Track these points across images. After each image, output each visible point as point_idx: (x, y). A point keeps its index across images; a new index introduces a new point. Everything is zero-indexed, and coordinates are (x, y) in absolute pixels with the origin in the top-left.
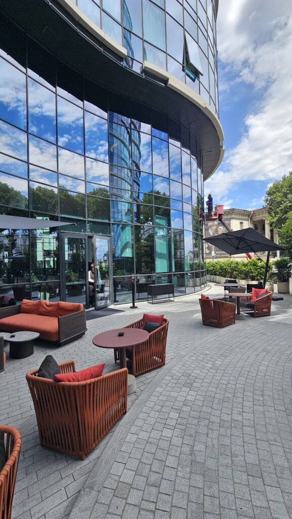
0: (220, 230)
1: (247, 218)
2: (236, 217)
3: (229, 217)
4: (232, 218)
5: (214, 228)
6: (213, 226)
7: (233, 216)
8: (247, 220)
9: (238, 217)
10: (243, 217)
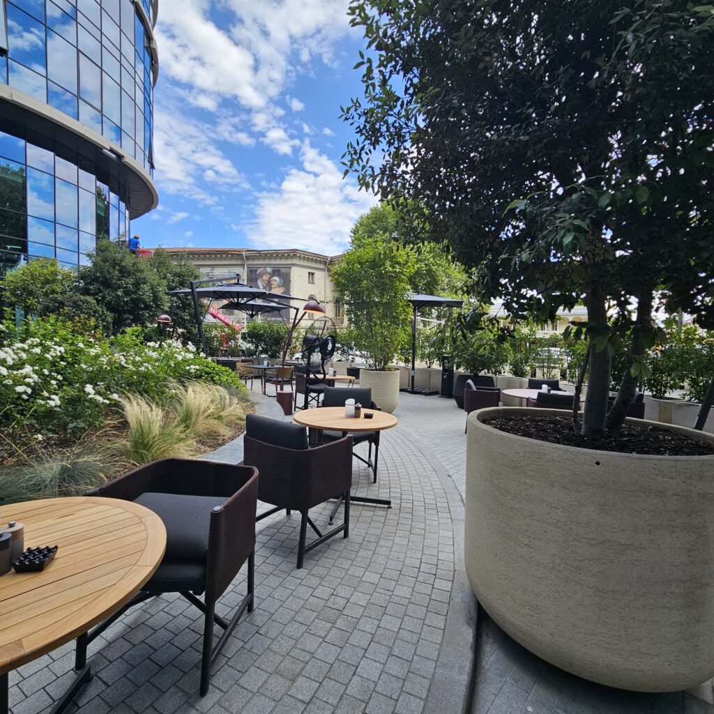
0: (275, 283)
1: (322, 266)
2: (302, 263)
3: (289, 262)
4: (294, 265)
5: (266, 278)
6: (264, 274)
7: (295, 261)
8: (323, 270)
9: (306, 263)
10: (314, 265)
